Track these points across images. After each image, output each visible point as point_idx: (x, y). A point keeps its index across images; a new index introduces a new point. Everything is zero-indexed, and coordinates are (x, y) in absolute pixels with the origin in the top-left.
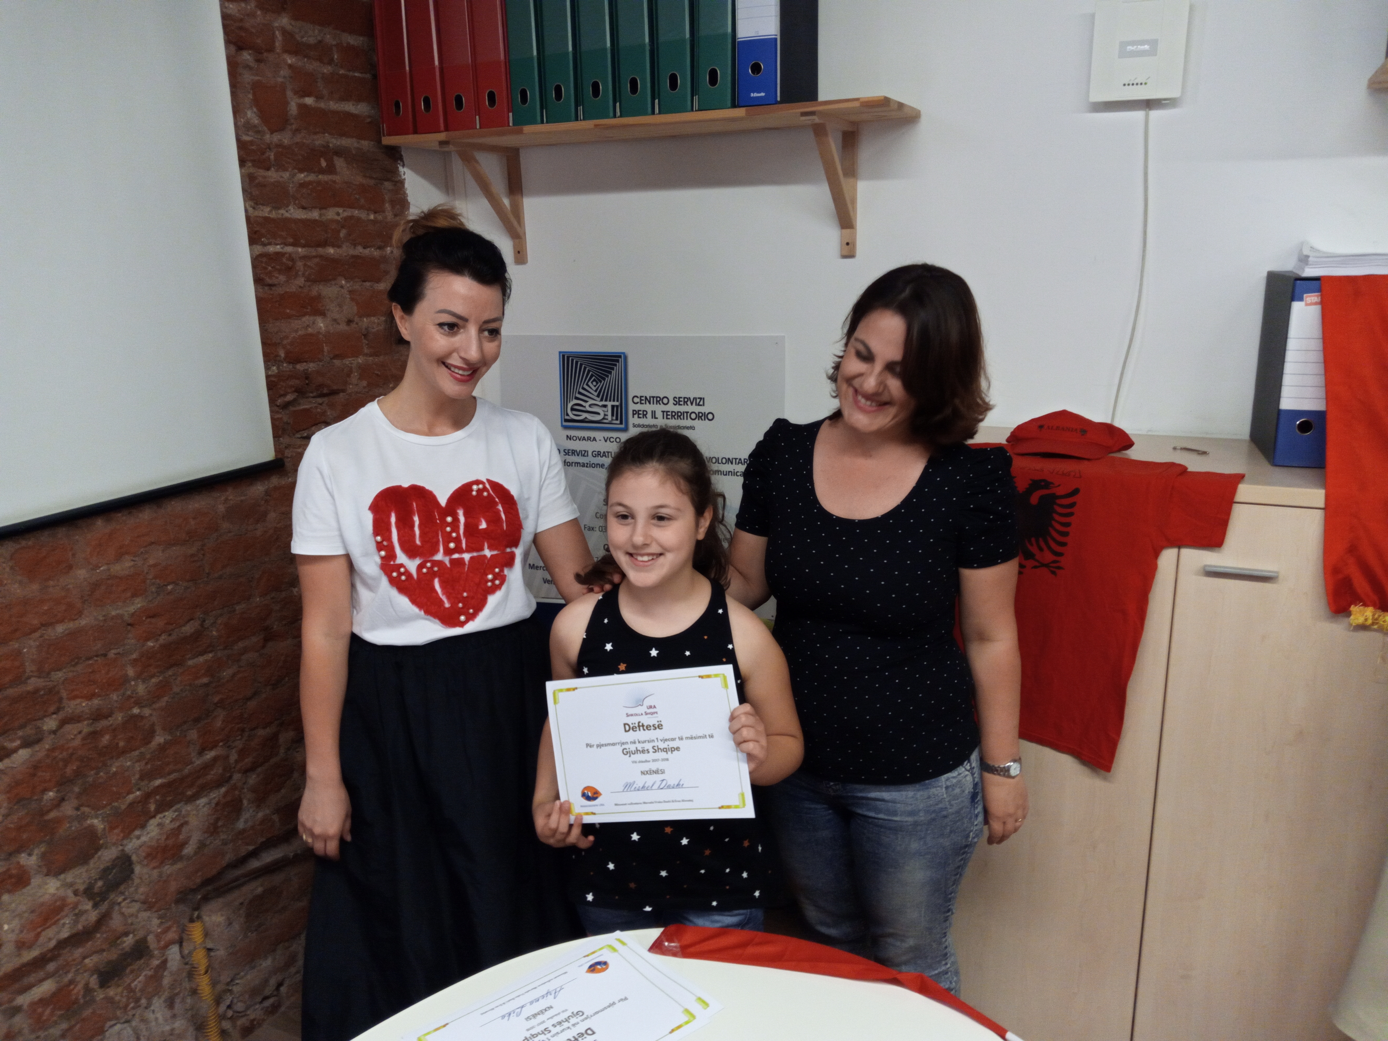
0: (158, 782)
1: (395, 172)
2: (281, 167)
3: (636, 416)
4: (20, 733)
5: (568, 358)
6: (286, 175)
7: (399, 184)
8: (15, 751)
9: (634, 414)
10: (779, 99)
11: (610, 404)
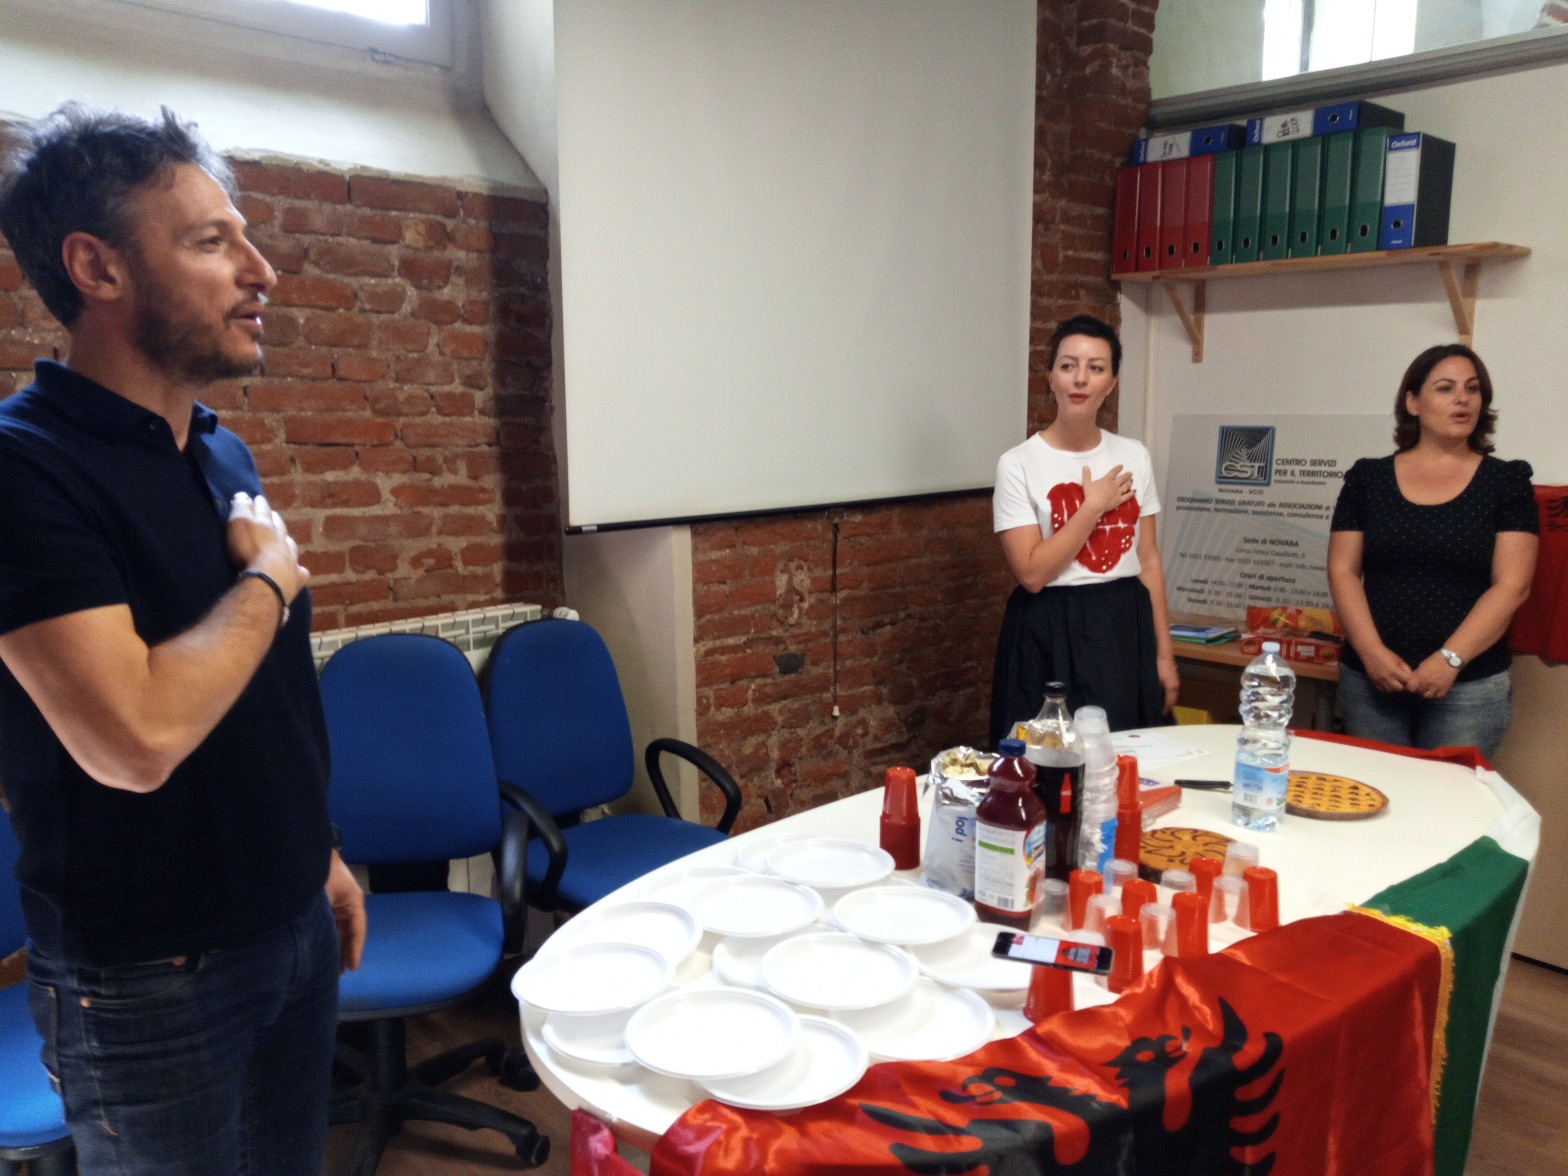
0: (943, 670)
1: (1114, 297)
2: (1050, 295)
3: (1278, 474)
4: (890, 615)
5: (1227, 431)
6: (1052, 301)
7: (1116, 306)
8: (886, 625)
9: (1276, 473)
10: (1413, 244)
11: (1257, 465)
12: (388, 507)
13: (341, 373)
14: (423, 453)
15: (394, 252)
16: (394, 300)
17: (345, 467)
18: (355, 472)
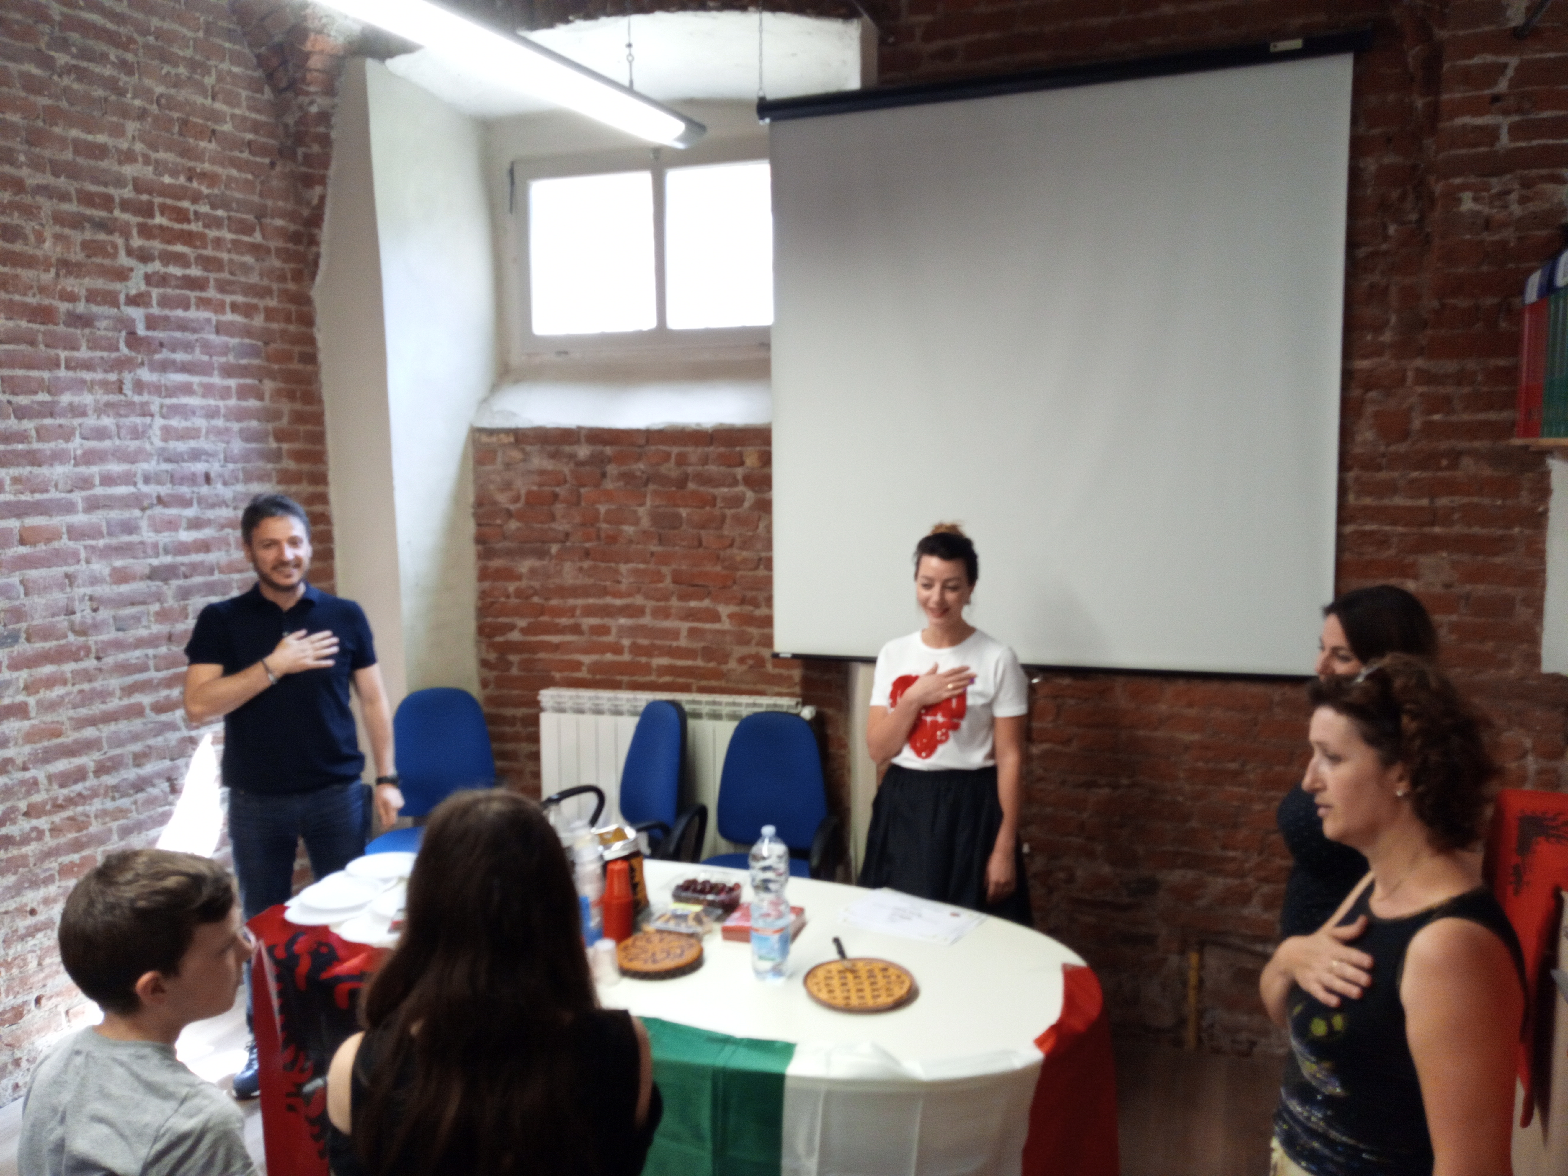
12: (726, 625)
13: (704, 543)
14: (749, 594)
15: (740, 472)
16: (738, 501)
17: (701, 599)
18: (706, 603)
